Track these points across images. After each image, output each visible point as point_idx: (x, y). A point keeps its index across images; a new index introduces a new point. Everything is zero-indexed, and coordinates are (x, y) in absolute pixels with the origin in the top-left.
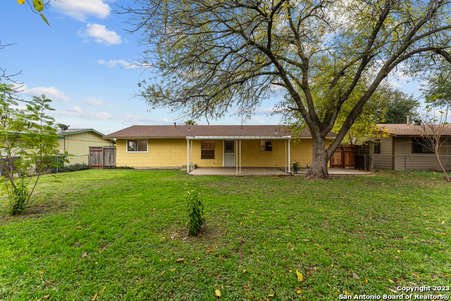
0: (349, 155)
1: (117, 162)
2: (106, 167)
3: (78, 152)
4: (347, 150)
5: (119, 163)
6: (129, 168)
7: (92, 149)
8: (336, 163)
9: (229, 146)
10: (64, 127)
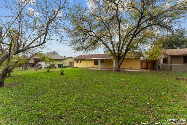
0: (150, 64)
1: (74, 65)
2: (72, 67)
3: (66, 63)
4: (149, 62)
5: (75, 66)
6: (77, 67)
7: (69, 62)
8: (144, 67)
9: (102, 61)
10: (65, 57)
